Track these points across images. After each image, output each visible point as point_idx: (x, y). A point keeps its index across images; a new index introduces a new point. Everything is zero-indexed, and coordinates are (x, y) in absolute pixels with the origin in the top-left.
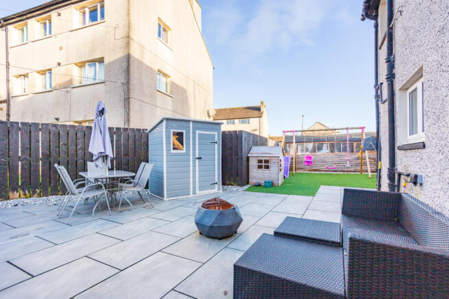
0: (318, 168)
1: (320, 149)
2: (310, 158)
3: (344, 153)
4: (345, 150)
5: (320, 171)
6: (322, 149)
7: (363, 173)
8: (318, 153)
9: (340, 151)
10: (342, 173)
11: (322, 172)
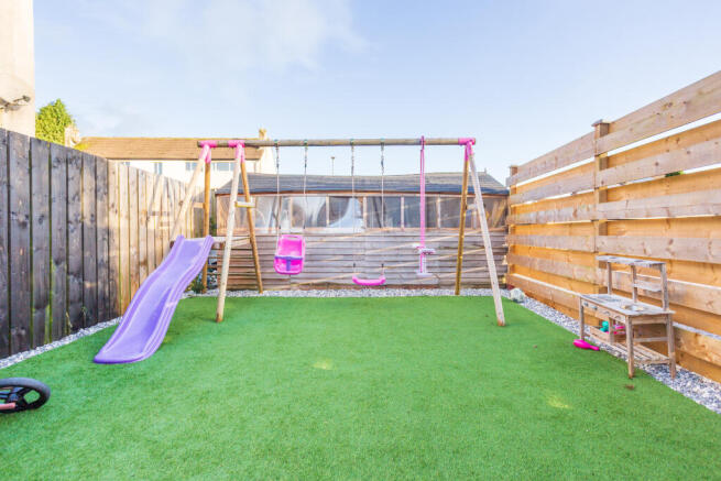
0: (330, 278)
1: (336, 213)
2: (298, 245)
3: (409, 230)
4: (412, 219)
5: (337, 286)
6: (343, 214)
7: (463, 292)
8: (330, 229)
9: (397, 223)
10: (403, 293)
11: (343, 294)
